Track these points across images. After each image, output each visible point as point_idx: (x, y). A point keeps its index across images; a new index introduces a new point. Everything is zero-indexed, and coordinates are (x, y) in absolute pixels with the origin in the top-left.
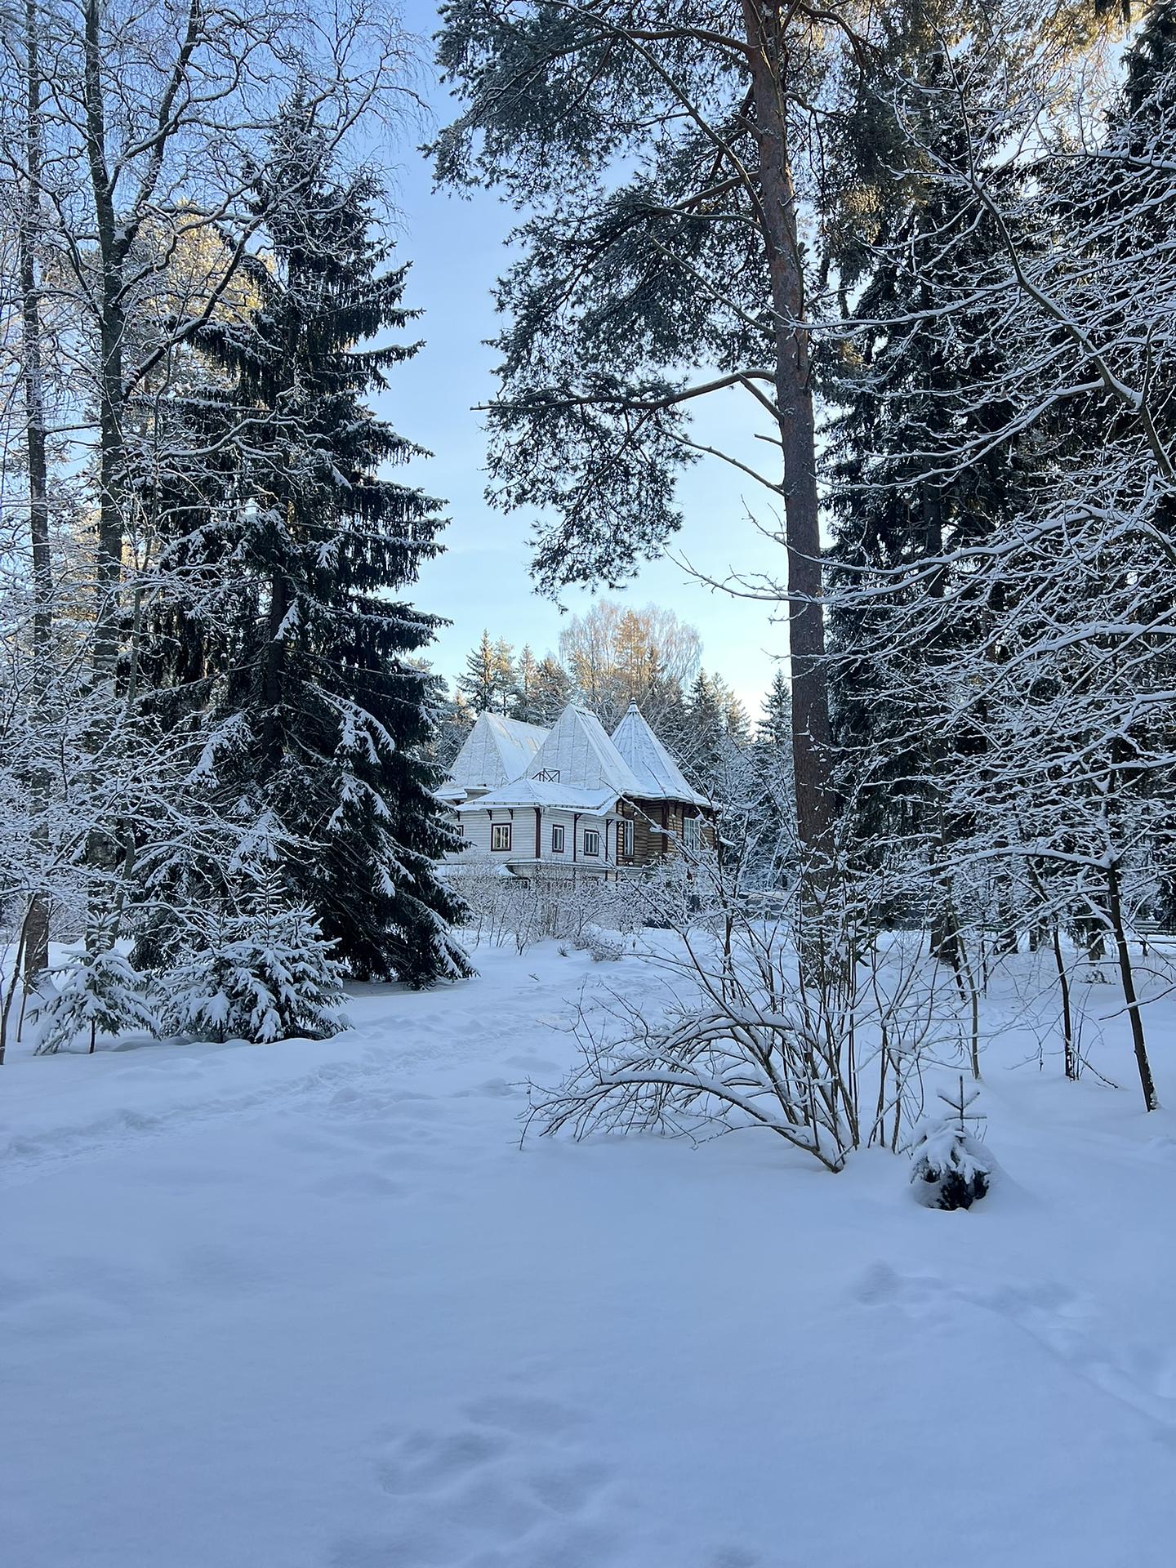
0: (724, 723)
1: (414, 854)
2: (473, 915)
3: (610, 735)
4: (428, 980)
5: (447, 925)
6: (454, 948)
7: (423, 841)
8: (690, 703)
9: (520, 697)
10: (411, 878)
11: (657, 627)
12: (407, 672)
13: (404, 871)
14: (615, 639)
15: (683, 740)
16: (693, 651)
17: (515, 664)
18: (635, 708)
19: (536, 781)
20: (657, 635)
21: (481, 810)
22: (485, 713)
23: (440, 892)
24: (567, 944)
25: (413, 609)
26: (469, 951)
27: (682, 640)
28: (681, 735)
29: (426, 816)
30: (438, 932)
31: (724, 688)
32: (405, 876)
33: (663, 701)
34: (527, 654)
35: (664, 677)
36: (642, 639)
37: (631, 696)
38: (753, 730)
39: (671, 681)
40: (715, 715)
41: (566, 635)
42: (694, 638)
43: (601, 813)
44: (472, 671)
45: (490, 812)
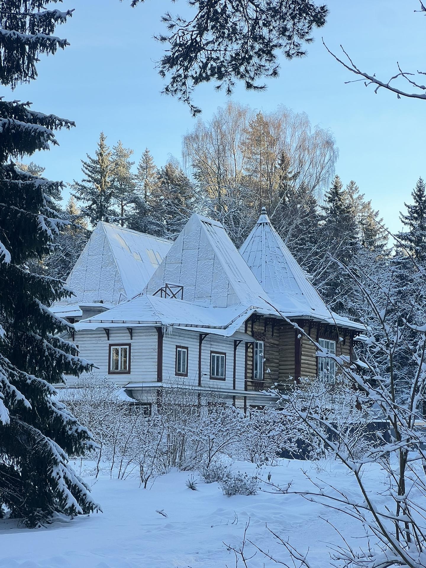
0: (360, 236)
1: (30, 377)
2: (95, 444)
3: (238, 247)
4: (45, 516)
5: (66, 455)
6: (74, 481)
7: (40, 363)
8: (324, 213)
9: (139, 205)
10: (28, 404)
11: (289, 132)
12: (24, 177)
13: (20, 396)
14: (243, 143)
15: (316, 253)
16: (327, 158)
17: (134, 170)
18: (265, 218)
19: (157, 297)
20: (288, 140)
21: (98, 329)
22: (102, 223)
23: (59, 419)
24: (196, 476)
25: (30, 109)
26: (89, 485)
27: (315, 146)
28: (314, 249)
29: (44, 335)
30: (56, 463)
31: (360, 198)
32: (21, 402)
33: (295, 211)
34: (147, 159)
35: (295, 185)
36: (272, 143)
37: (260, 205)
38: (391, 243)
39: (303, 189)
40: (351, 227)
41: (190, 139)
42: (329, 144)
43: (228, 333)
44: (87, 178)
45: (107, 331)
